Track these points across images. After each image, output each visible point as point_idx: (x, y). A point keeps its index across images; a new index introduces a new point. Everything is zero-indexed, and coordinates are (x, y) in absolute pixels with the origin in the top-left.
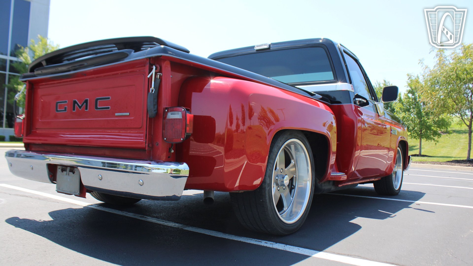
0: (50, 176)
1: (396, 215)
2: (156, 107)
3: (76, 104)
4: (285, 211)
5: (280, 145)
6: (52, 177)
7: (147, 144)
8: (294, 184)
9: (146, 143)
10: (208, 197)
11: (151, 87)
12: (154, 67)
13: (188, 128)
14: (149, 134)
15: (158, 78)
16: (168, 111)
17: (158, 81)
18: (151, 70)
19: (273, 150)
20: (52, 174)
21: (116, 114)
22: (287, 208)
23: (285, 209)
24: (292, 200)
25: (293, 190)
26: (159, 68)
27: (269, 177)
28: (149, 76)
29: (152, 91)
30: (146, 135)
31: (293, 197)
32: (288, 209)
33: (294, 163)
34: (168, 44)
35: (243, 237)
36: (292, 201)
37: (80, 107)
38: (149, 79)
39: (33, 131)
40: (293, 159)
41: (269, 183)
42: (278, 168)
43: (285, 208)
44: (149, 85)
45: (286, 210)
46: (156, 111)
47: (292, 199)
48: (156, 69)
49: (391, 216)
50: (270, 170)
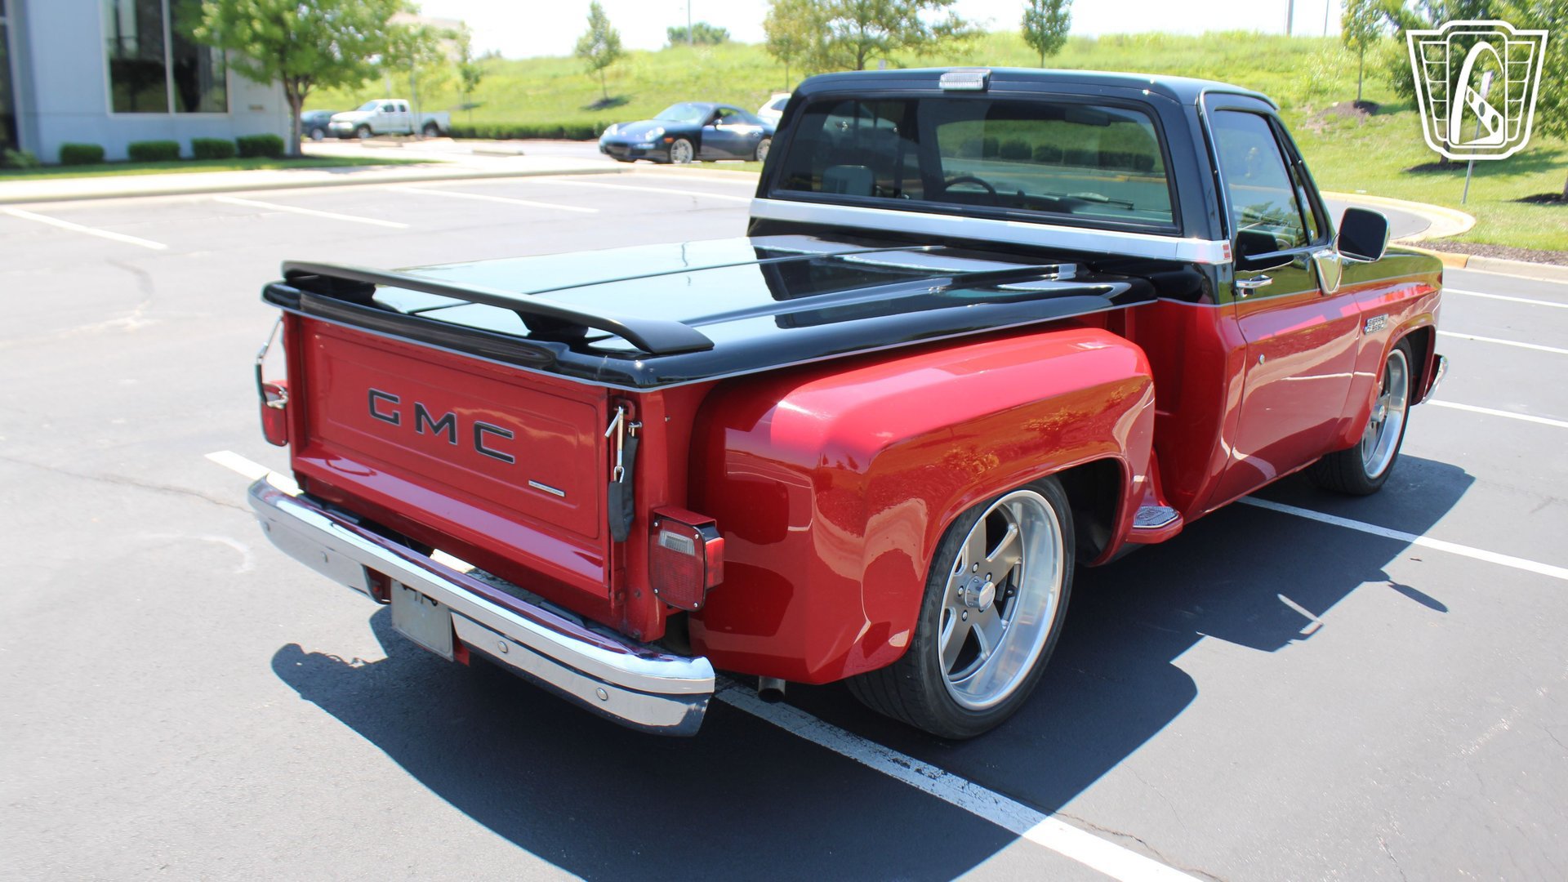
0: (375, 589)
1: (1320, 626)
2: (630, 504)
3: (423, 416)
4: (983, 662)
5: (967, 527)
6: (378, 590)
7: (612, 595)
8: (1015, 583)
9: (610, 591)
10: (770, 687)
11: (615, 465)
12: (621, 411)
13: (710, 576)
14: (615, 570)
15: (633, 435)
16: (660, 527)
17: (633, 443)
18: (612, 416)
19: (944, 550)
20: (379, 584)
21: (531, 483)
22: (988, 654)
23: (983, 656)
24: (1004, 628)
25: (1011, 600)
26: (632, 409)
27: (931, 620)
28: (607, 434)
29: (619, 474)
30: (610, 572)
31: (1008, 620)
32: (991, 654)
33: (1015, 531)
34: (655, 346)
35: (865, 741)
36: (1005, 631)
37: (437, 429)
38: (609, 439)
39: (312, 439)
40: (1013, 520)
41: (931, 636)
42: (966, 566)
43: (985, 652)
44: (611, 461)
45: (988, 658)
46: (632, 516)
47: (1007, 626)
48: (626, 412)
49: (1305, 631)
50: (933, 603)
